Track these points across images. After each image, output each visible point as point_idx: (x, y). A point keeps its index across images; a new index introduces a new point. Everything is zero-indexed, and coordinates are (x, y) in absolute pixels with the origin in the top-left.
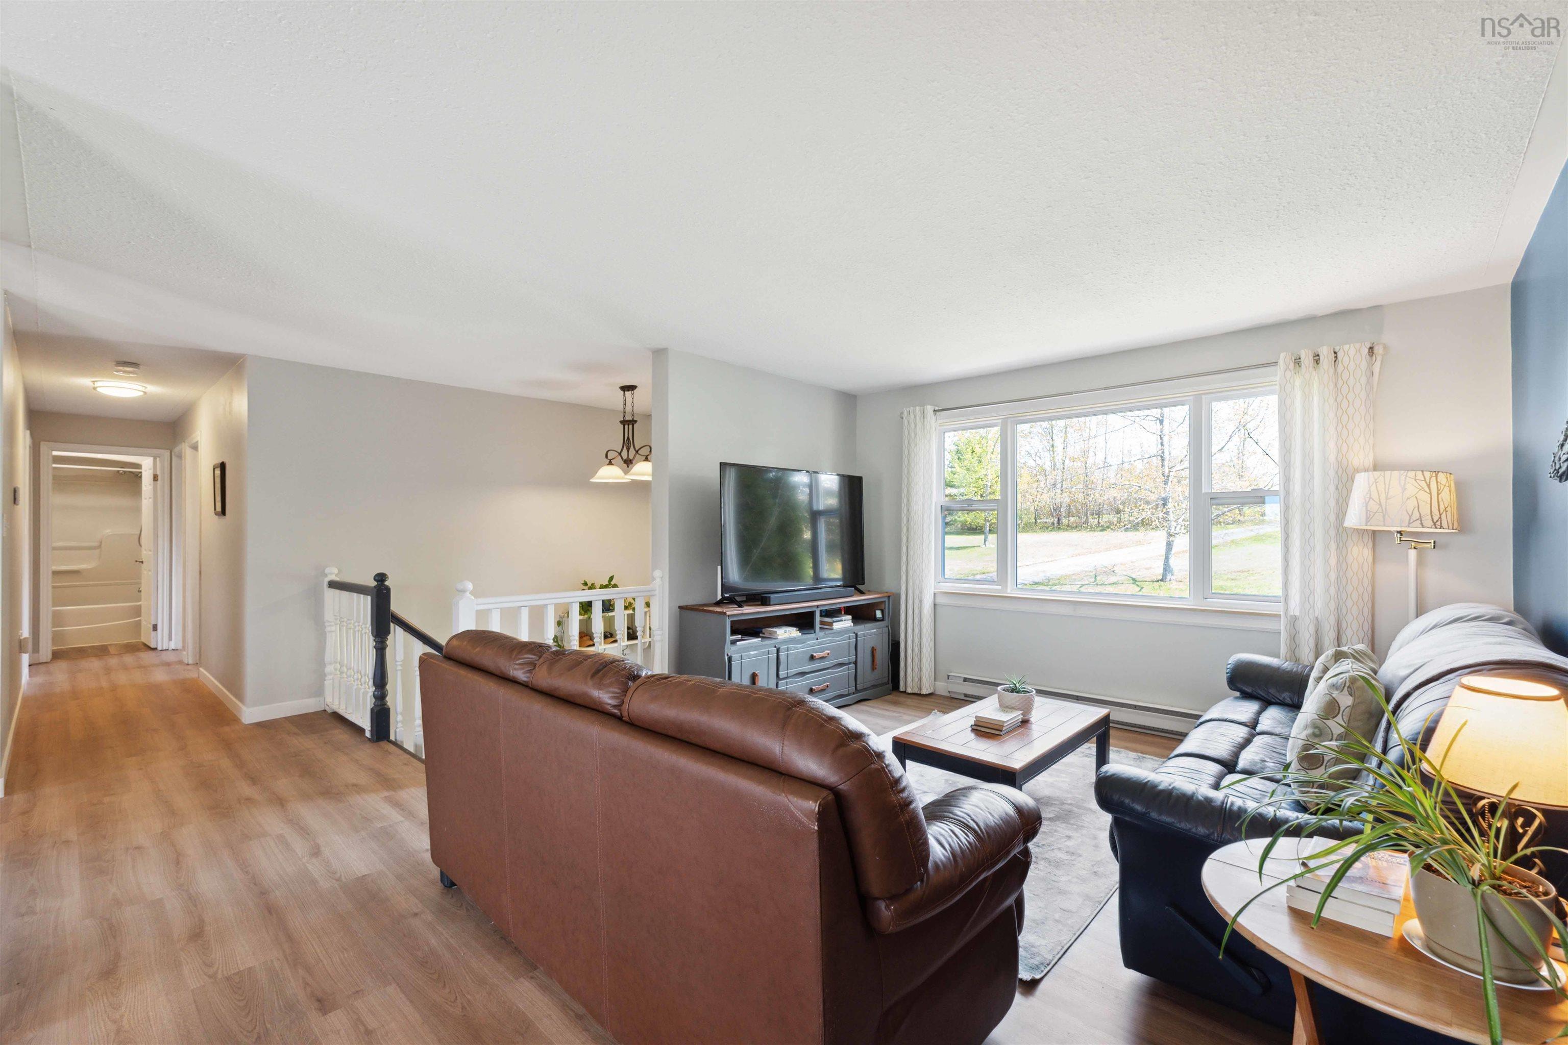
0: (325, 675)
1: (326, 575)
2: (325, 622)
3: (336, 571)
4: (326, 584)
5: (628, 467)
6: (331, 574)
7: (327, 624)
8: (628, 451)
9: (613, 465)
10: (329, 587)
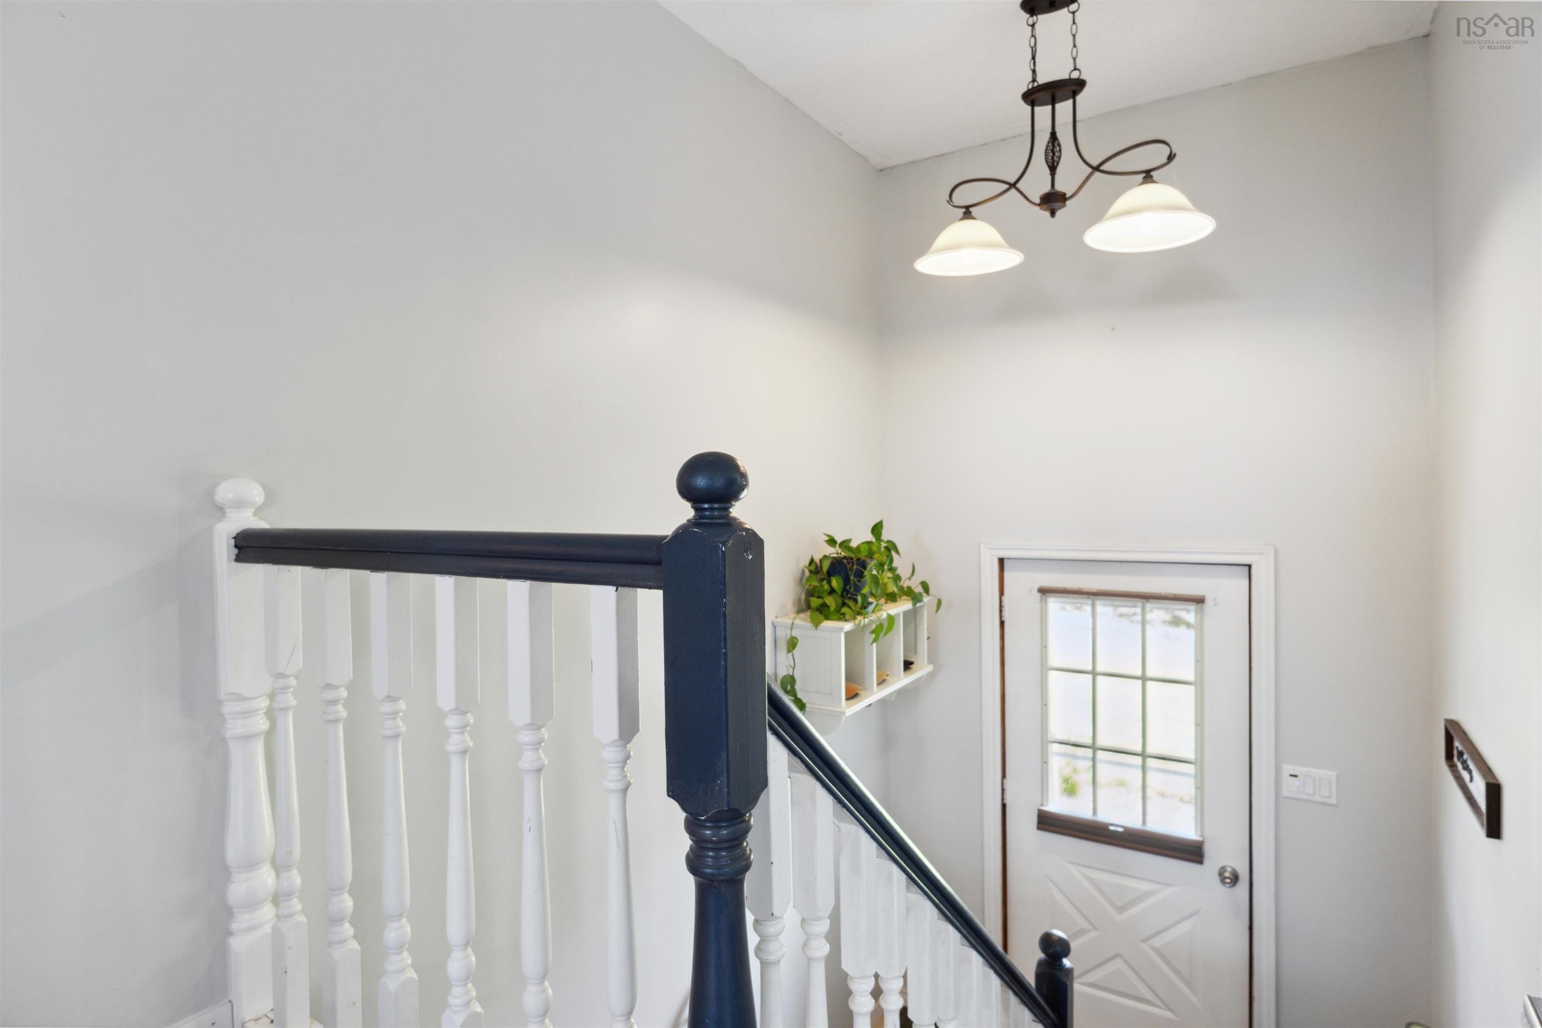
0: (229, 913)
1: (221, 511)
2: (221, 703)
3: (257, 495)
4: (224, 549)
5: (1053, 214)
6: (240, 504)
7: (229, 708)
8: (1053, 169)
9: (973, 218)
10: (238, 559)
